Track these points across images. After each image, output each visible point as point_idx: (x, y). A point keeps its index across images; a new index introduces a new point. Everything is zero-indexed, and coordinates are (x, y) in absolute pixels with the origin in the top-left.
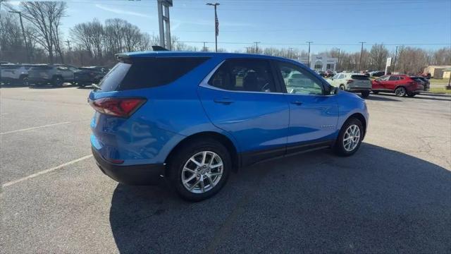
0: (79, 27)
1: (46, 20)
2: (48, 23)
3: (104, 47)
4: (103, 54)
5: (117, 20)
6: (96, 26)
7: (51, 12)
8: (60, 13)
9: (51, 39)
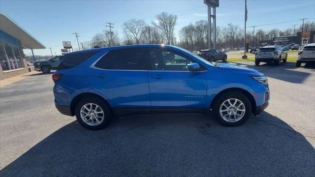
0: (183, 29)
1: (168, 28)
2: (169, 30)
3: (194, 39)
4: (194, 43)
5: (202, 21)
6: (191, 27)
7: (170, 23)
8: (174, 23)
9: (170, 38)
